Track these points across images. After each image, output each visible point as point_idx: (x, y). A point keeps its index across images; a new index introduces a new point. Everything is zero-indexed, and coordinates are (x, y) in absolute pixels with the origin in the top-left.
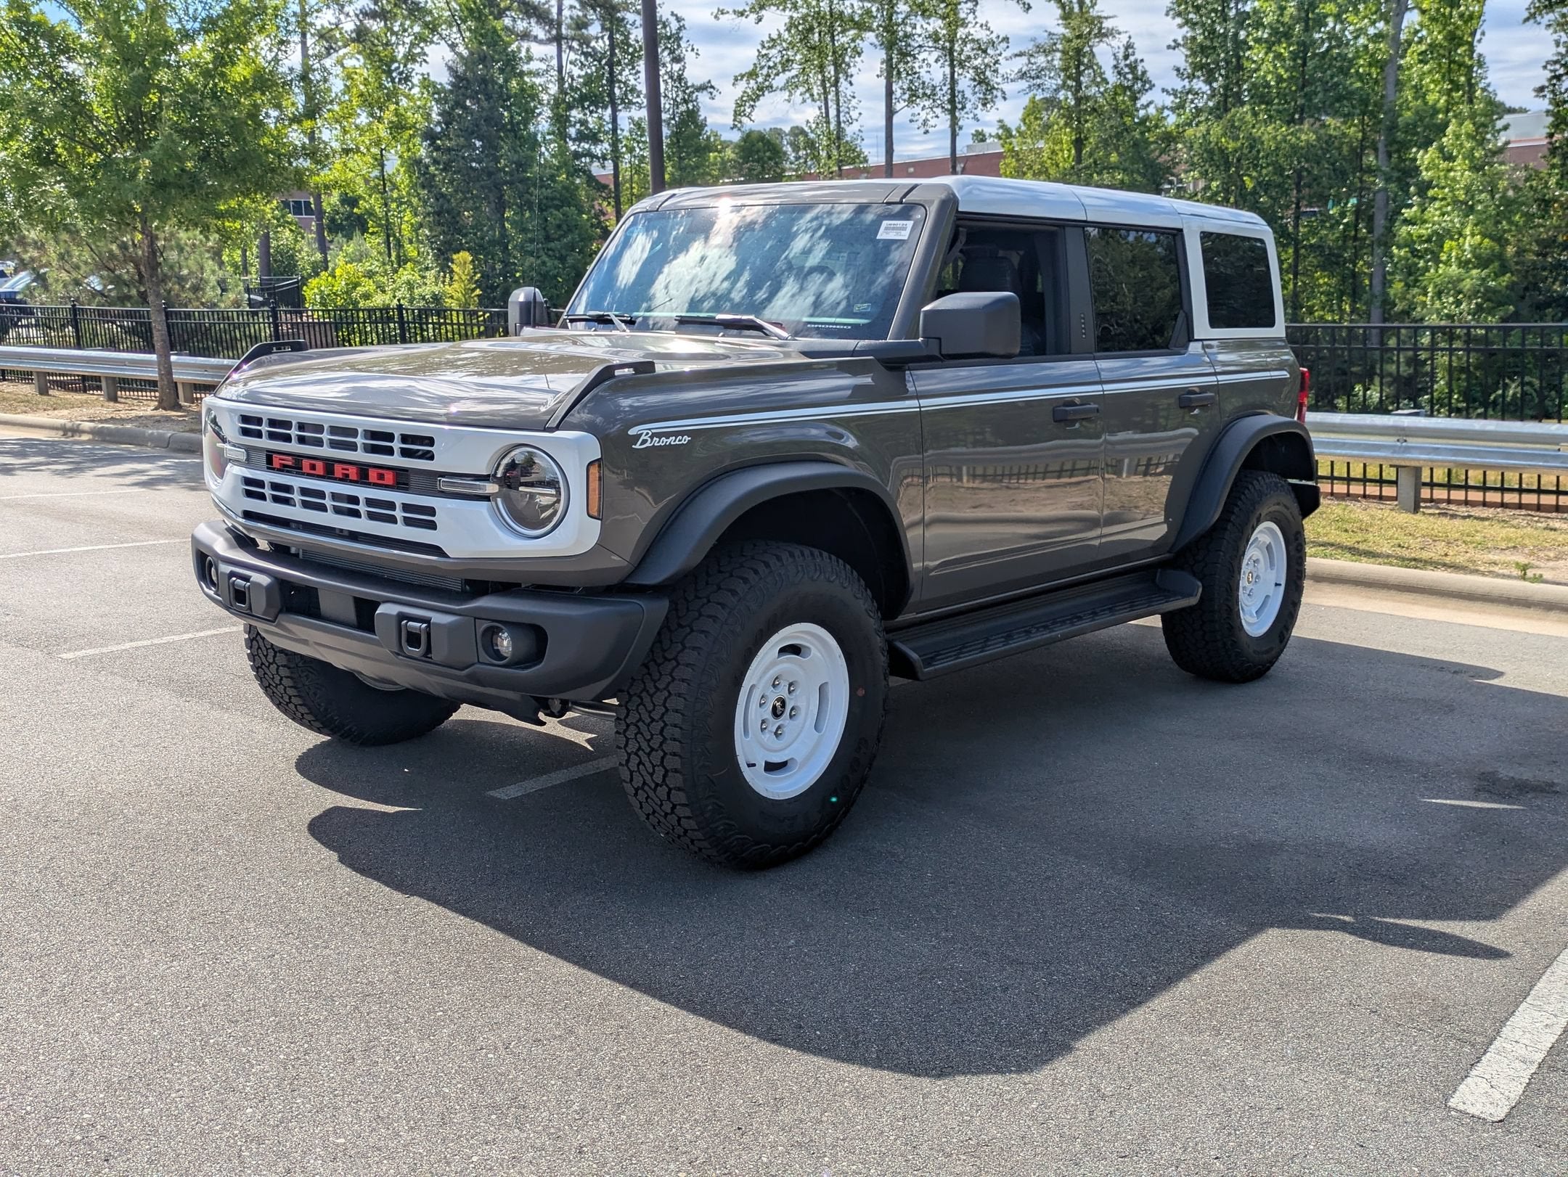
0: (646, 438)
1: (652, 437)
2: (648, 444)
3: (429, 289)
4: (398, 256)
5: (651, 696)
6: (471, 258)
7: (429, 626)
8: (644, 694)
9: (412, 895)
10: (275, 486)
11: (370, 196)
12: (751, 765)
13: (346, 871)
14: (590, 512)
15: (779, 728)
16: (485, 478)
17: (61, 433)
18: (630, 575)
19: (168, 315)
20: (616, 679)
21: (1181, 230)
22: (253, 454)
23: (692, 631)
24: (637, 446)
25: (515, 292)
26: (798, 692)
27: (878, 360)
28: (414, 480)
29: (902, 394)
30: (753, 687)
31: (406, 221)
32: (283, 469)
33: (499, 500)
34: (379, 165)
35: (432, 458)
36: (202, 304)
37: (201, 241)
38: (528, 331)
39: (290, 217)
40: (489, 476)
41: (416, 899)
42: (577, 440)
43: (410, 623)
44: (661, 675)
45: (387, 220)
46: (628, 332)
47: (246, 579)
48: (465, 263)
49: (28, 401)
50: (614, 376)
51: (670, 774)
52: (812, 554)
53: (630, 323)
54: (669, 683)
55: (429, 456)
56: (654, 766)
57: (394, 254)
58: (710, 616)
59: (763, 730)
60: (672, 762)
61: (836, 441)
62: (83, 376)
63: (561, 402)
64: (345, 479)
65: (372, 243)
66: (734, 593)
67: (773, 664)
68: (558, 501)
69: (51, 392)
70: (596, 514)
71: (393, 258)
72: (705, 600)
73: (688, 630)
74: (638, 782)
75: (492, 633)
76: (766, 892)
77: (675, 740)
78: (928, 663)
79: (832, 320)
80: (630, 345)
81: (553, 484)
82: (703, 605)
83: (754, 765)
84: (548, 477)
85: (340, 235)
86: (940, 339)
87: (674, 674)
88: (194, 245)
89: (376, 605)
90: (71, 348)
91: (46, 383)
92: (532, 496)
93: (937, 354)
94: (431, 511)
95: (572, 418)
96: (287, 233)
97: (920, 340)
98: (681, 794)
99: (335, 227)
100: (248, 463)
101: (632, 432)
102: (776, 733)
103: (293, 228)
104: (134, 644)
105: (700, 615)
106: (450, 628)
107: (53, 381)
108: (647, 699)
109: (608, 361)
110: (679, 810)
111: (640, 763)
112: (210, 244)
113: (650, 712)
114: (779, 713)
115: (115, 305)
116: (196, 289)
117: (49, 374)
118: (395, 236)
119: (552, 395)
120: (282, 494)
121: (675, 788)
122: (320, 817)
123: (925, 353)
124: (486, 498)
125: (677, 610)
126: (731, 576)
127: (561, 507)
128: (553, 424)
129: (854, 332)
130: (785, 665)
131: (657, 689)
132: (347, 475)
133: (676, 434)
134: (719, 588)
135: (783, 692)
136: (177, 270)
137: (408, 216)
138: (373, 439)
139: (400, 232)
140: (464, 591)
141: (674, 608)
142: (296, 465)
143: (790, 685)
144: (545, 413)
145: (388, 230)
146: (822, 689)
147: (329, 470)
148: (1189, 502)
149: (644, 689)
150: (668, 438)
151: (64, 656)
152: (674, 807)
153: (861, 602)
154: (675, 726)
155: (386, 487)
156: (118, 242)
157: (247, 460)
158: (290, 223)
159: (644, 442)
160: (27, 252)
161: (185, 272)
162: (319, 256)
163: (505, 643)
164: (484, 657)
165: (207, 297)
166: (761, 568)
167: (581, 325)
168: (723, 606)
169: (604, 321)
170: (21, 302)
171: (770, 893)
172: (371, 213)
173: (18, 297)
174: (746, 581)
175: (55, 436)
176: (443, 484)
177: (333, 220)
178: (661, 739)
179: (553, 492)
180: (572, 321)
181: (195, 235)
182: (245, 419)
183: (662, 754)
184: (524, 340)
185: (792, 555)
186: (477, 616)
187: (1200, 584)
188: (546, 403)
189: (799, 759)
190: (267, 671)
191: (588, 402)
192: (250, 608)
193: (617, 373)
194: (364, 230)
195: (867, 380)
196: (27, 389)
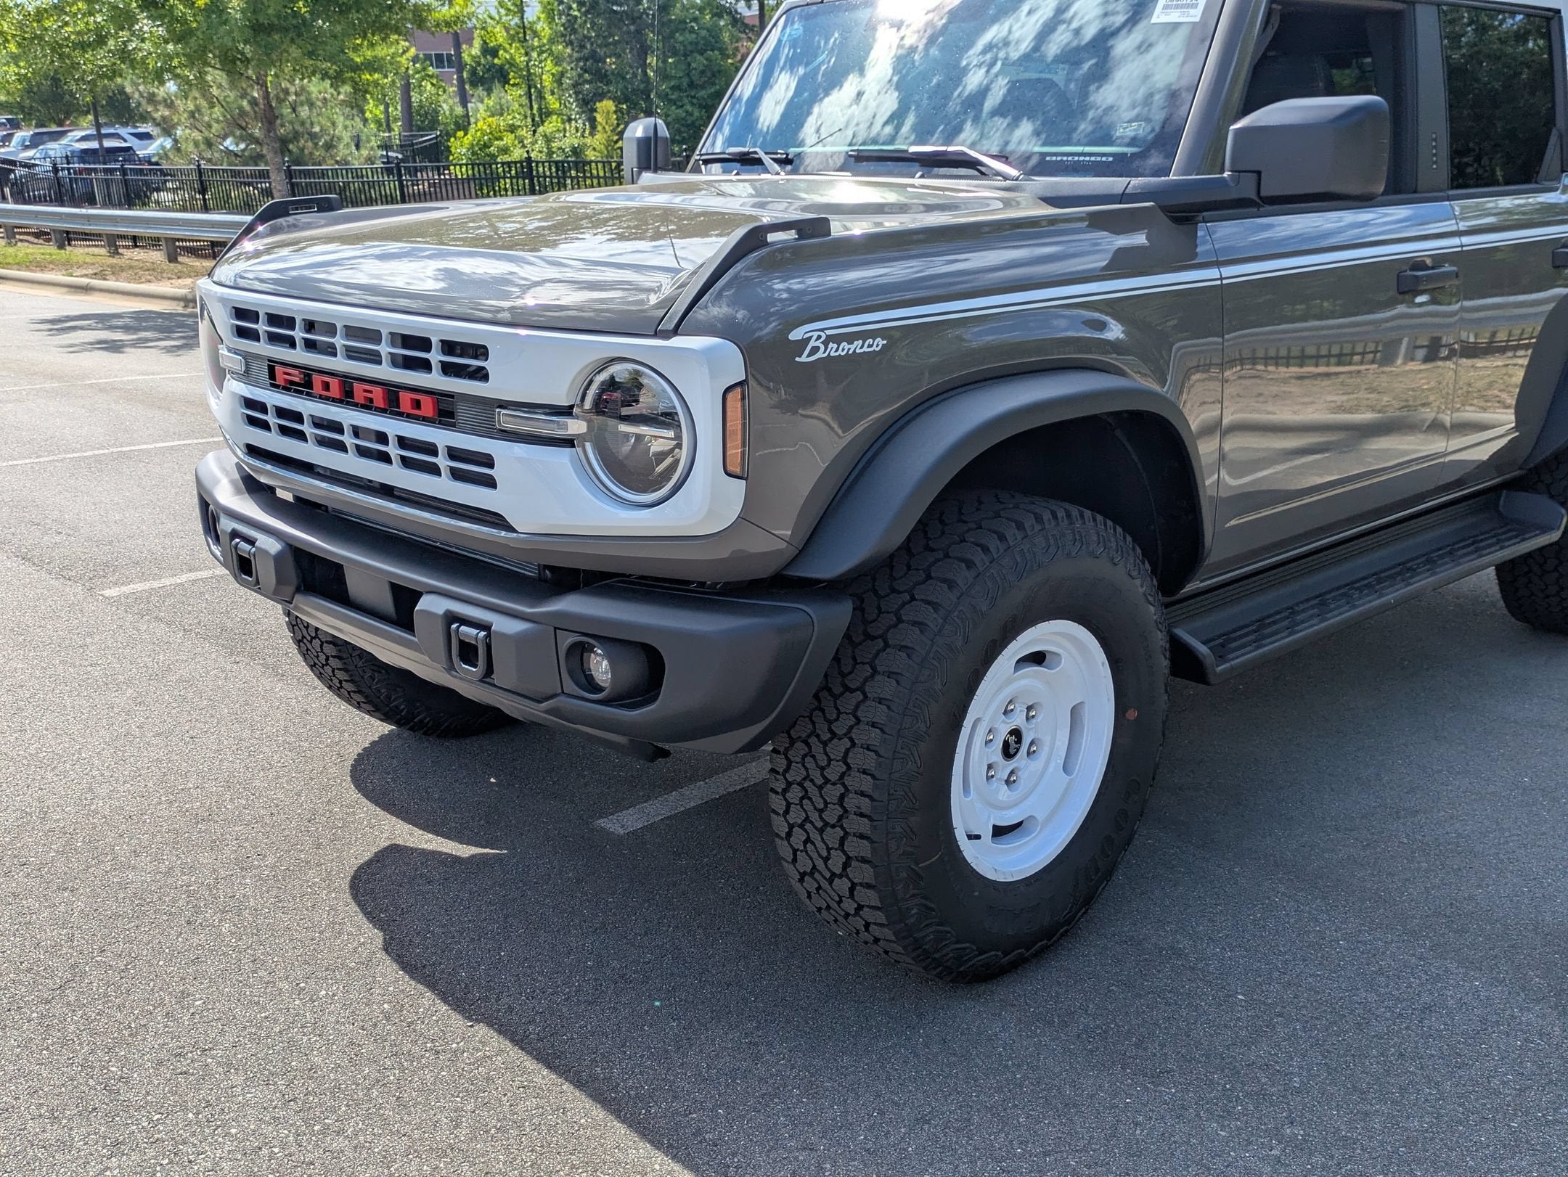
0: (818, 344)
1: (826, 343)
2: (820, 355)
3: (569, 141)
4: (540, 109)
5: (825, 744)
6: (614, 108)
7: (489, 636)
8: (813, 740)
9: (477, 1021)
10: (281, 412)
11: (511, 45)
12: (973, 837)
13: (389, 970)
14: (730, 468)
15: (1012, 773)
16: (567, 411)
17: (182, 304)
18: (789, 565)
19: (290, 174)
20: (770, 724)
21: (1558, 11)
22: (253, 364)
23: (887, 645)
24: (804, 359)
25: (632, 125)
26: (1039, 719)
27: (1160, 207)
28: (462, 412)
29: (1186, 260)
30: (977, 721)
31: (547, 71)
32: (288, 387)
33: (588, 445)
34: (519, 12)
35: (485, 377)
36: (337, 162)
37: (332, 95)
38: (647, 177)
39: (431, 70)
40: (572, 407)
41: (482, 1030)
42: (707, 352)
43: (463, 628)
44: (839, 713)
45: (528, 70)
46: (783, 176)
47: (251, 542)
48: (608, 112)
49: (154, 270)
50: (766, 244)
51: (854, 863)
52: (1069, 515)
53: (785, 162)
54: (851, 727)
55: (481, 375)
56: (829, 849)
57: (535, 106)
58: (915, 623)
59: (989, 778)
60: (856, 847)
61: (1097, 335)
62: (212, 242)
63: (683, 285)
64: (368, 406)
65: (513, 95)
66: (951, 584)
67: (1009, 681)
68: (679, 446)
69: (180, 259)
70: (738, 471)
71: (535, 112)
72: (907, 597)
73: (880, 643)
74: (804, 864)
75: (580, 651)
76: (996, 1027)
77: (862, 815)
78: (1221, 658)
79: (1079, 149)
80: (786, 194)
81: (666, 419)
82: (904, 604)
83: (978, 837)
84: (662, 408)
85: (481, 88)
86: (1259, 173)
87: (859, 714)
88: (325, 99)
89: (415, 596)
90: (198, 212)
91: (175, 249)
92: (639, 438)
93: (1254, 197)
94: (488, 461)
95: (699, 314)
96: (429, 87)
97: (1226, 174)
98: (871, 893)
99: (476, 80)
100: (246, 376)
101: (796, 335)
102: (1008, 782)
103: (435, 81)
104: (192, 576)
105: (900, 620)
106: (520, 639)
107: (184, 247)
108: (817, 748)
109: (755, 218)
110: (866, 913)
111: (808, 840)
112: (342, 97)
113: (822, 769)
114: (1012, 751)
115: (248, 165)
116: (329, 146)
117: (179, 240)
118: (536, 87)
119: (669, 275)
120: (290, 423)
121: (861, 884)
122: (369, 863)
123: (1234, 195)
124: (568, 442)
125: (863, 610)
126: (947, 556)
127: (684, 455)
128: (669, 324)
129: (1120, 166)
130: (1024, 682)
131: (834, 735)
132: (371, 400)
133: (863, 336)
134: (929, 577)
135: (1018, 720)
136: (308, 126)
137: (549, 65)
138: (405, 346)
139: (541, 83)
140: (541, 579)
141: (859, 609)
142: (304, 383)
143: (1029, 708)
144: (658, 306)
145: (530, 82)
146: (1075, 712)
147: (346, 391)
148: (1552, 403)
149: (814, 733)
150: (850, 343)
151: (107, 593)
152: (860, 908)
153: (1138, 582)
154: (862, 794)
155: (425, 420)
156: (249, 97)
157: (247, 371)
158: (431, 77)
159: (815, 350)
160: (158, 110)
161: (317, 129)
162: (459, 110)
163: (601, 667)
164: (570, 686)
165: (341, 154)
166: (993, 543)
167: (716, 167)
168: (935, 606)
169: (748, 161)
170: (157, 164)
171: (1003, 1030)
172: (512, 63)
173: (154, 160)
174: (970, 564)
175: (178, 308)
176: (504, 419)
177: (473, 72)
178: (839, 811)
179: (671, 434)
180: (706, 162)
181: (325, 89)
182: (240, 313)
183: (842, 833)
184: (644, 189)
185: (1039, 519)
186: (558, 624)
187: (1563, 511)
188: (660, 288)
189: (1040, 817)
190: (310, 647)
191: (723, 289)
192: (258, 582)
193: (772, 237)
194: (504, 80)
195: (1140, 239)
196: (157, 256)
